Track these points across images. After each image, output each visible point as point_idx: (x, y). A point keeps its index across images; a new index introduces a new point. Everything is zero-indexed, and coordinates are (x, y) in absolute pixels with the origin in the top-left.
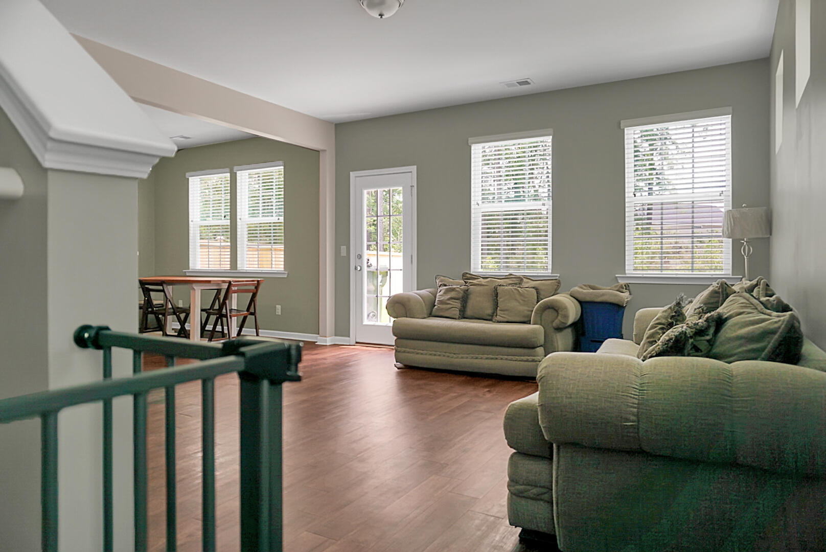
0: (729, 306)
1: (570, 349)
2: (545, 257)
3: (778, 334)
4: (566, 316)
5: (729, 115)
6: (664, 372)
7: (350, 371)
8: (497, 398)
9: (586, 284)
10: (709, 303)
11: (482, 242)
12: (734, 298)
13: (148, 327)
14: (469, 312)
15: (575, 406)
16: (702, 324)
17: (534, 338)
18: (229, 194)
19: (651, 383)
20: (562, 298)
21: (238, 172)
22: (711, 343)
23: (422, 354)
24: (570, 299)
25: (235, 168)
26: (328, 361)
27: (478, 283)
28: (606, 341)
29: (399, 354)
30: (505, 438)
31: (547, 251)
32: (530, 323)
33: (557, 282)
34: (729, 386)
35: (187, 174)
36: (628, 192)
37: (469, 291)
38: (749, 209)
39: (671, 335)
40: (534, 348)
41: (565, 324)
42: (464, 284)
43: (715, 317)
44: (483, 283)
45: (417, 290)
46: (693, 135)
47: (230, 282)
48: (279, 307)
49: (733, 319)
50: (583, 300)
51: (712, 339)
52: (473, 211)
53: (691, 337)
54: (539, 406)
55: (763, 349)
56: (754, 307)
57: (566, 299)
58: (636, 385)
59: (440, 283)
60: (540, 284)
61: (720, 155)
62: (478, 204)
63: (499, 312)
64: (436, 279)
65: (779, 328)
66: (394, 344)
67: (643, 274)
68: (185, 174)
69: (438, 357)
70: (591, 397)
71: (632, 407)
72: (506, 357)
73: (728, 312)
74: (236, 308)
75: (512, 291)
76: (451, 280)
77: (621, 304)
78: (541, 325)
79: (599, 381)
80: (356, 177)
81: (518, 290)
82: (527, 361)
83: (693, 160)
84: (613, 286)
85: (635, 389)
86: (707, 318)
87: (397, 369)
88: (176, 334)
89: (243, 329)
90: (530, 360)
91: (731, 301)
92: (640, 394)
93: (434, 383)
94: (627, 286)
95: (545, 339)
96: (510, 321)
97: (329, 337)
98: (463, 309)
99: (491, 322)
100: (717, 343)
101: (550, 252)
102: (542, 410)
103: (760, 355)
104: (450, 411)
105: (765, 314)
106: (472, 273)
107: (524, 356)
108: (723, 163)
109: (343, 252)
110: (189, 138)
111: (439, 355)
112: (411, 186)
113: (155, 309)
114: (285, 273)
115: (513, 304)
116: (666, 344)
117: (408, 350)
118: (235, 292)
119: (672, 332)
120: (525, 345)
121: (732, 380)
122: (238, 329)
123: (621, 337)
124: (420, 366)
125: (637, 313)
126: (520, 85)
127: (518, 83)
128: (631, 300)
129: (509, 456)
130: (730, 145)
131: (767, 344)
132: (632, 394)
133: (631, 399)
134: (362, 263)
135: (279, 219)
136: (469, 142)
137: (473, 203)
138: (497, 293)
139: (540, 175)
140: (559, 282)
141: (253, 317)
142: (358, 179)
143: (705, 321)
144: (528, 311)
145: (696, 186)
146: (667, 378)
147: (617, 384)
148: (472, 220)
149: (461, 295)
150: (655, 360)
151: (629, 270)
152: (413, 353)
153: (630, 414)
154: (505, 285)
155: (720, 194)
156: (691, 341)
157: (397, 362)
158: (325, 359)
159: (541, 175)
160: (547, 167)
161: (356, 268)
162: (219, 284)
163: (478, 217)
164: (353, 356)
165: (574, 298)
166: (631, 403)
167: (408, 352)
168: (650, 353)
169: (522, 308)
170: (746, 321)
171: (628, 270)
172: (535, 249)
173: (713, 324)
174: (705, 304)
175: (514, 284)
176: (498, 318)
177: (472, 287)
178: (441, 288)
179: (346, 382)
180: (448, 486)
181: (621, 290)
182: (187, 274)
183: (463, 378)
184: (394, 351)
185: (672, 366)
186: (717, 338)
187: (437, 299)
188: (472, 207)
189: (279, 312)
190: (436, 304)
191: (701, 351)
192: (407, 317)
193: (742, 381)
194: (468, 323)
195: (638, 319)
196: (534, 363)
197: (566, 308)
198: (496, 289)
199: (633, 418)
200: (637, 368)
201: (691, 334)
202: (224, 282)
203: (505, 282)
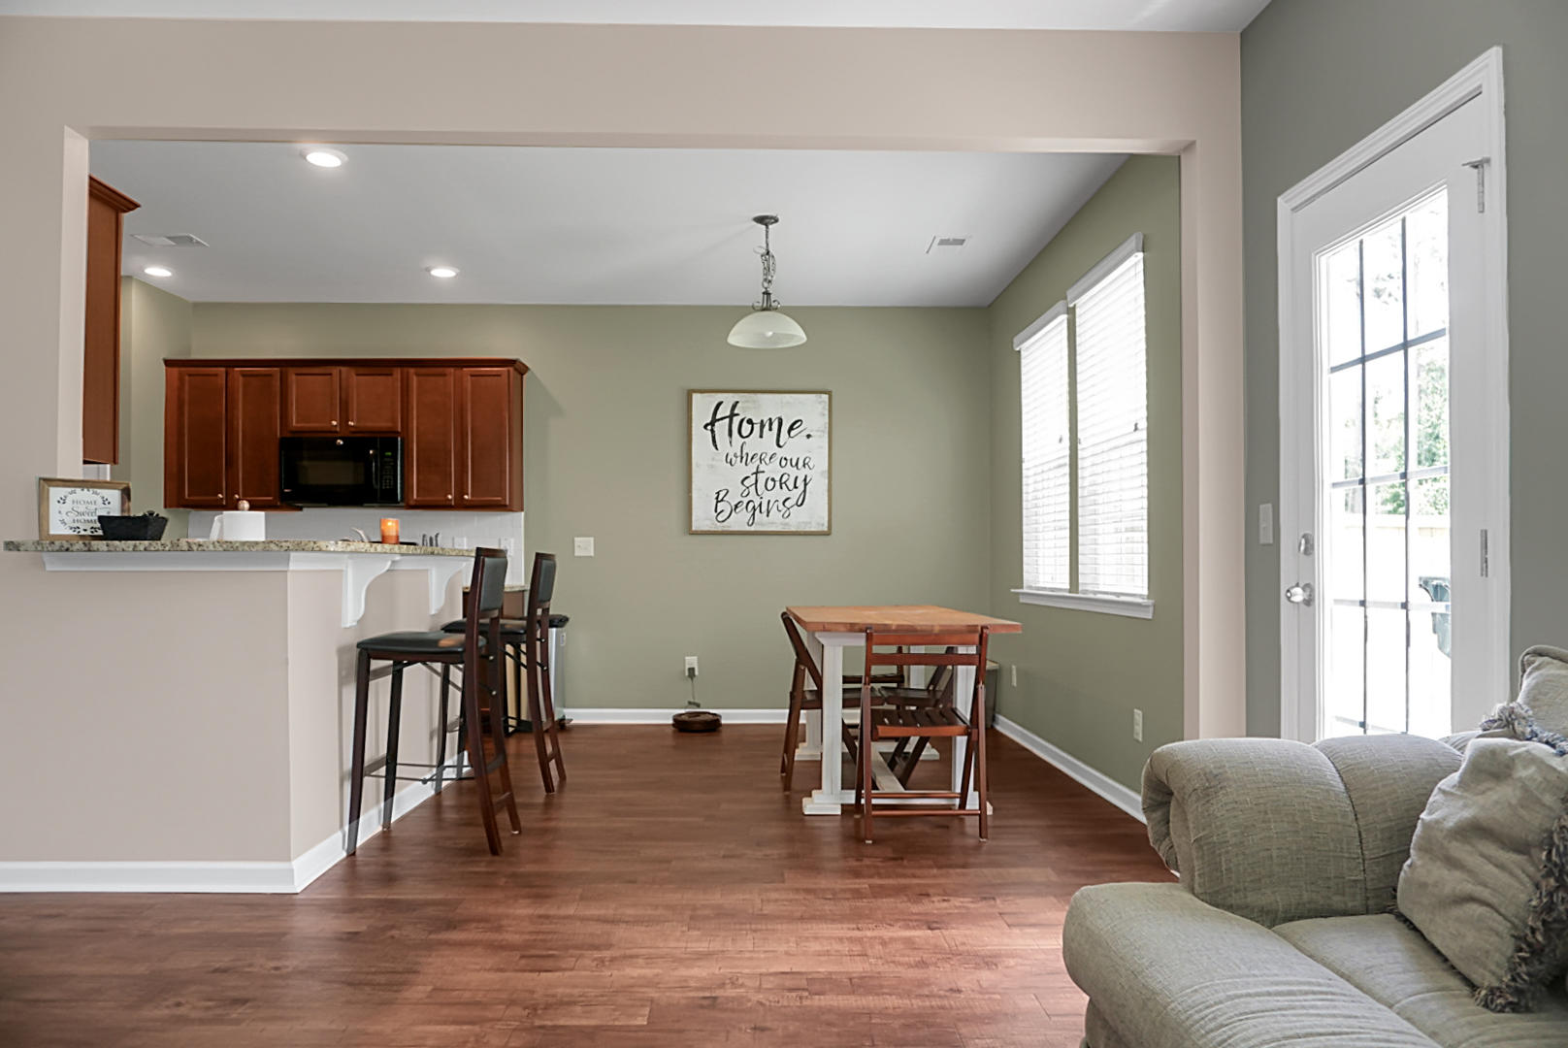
21: (1077, 305)
25: (1070, 294)
35: (1015, 341)
48: (1138, 716)
68: (1013, 344)
80: (1295, 210)
109: (1266, 529)
112: (1480, 165)
114: (1149, 606)
134: (1313, 572)
161: (1290, 596)
189: (1138, 731)
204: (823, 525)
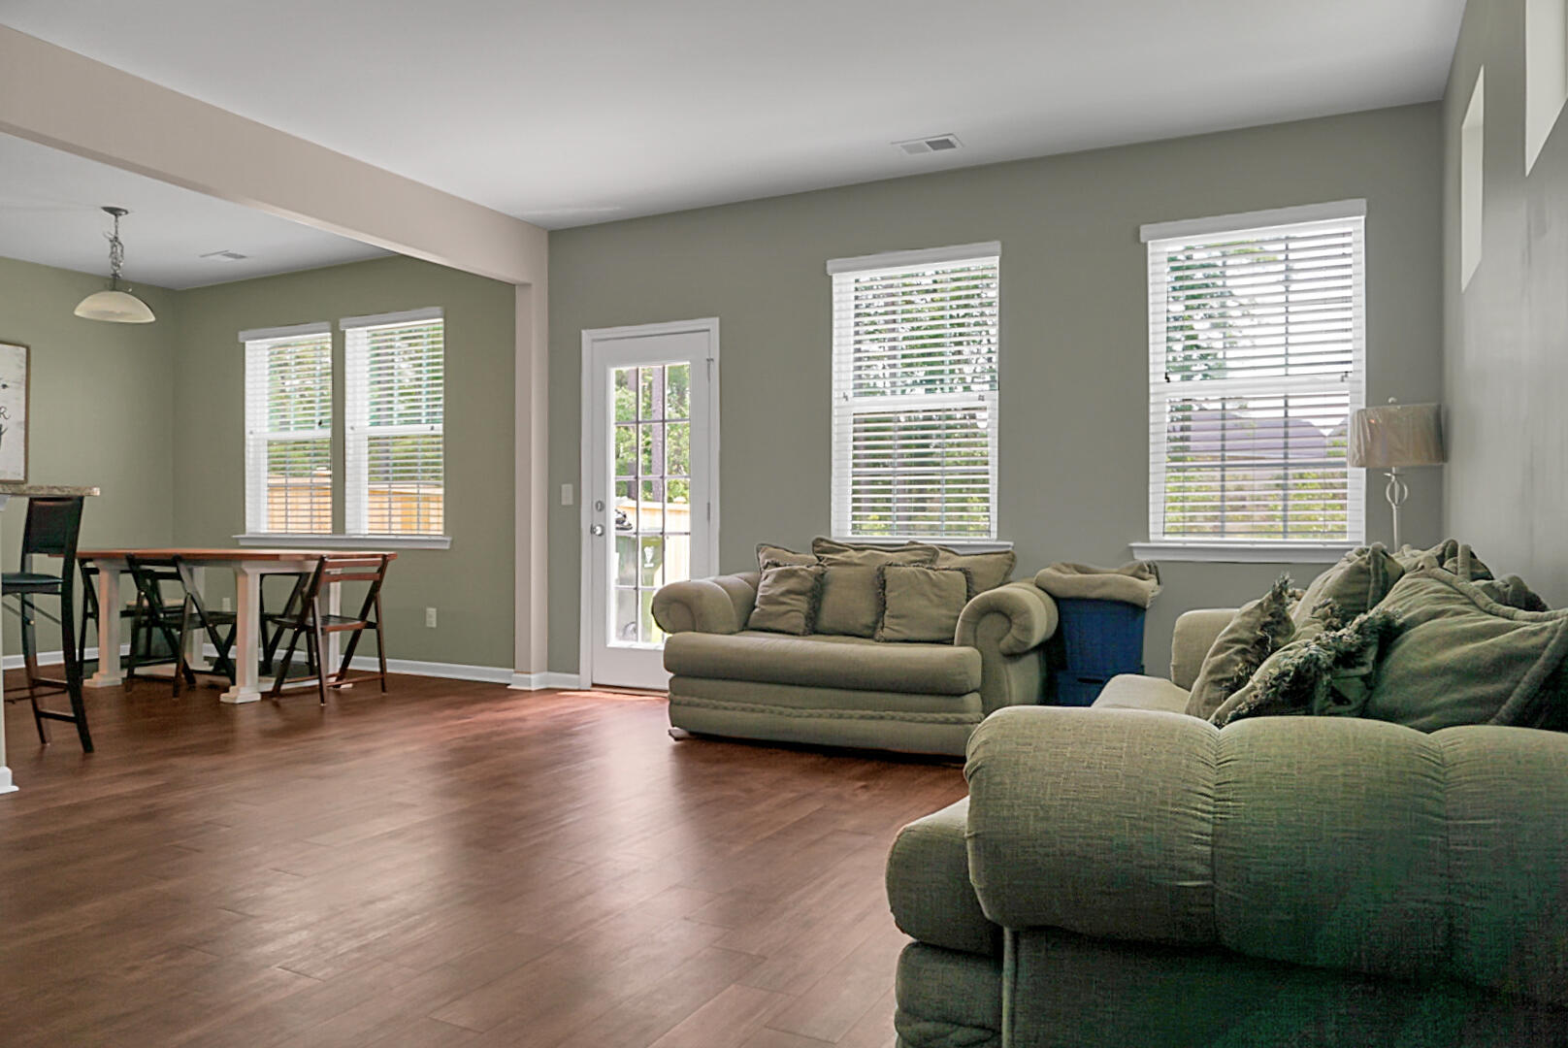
0: (1402, 599)
1: (1035, 698)
2: (984, 516)
3: (1541, 661)
4: (1027, 629)
5: (1360, 215)
6: (1275, 756)
7: (570, 745)
8: (881, 802)
9: (1067, 562)
10: (1346, 596)
11: (853, 476)
12: (1414, 580)
13: (153, 653)
14: (826, 620)
15: (1058, 838)
16: (1349, 640)
17: (960, 674)
18: (329, 377)
19: (1243, 782)
20: (1020, 591)
21: (348, 330)
22: (1370, 683)
23: (726, 708)
24: (1035, 593)
25: (343, 322)
26: (529, 724)
27: (844, 559)
28: (1113, 679)
29: (679, 708)
30: (889, 908)
31: (987, 505)
32: (952, 644)
33: (1009, 559)
34: (1437, 789)
35: (241, 335)
36: (1155, 373)
37: (826, 576)
38: (1402, 408)
39: (1286, 665)
40: (961, 695)
41: (1026, 644)
42: (817, 562)
43: (1378, 622)
44: (856, 561)
45: (721, 574)
46: (1287, 256)
47: (322, 559)
48: (432, 611)
49: (1421, 626)
50: (1063, 595)
51: (1371, 673)
52: (835, 412)
53: (1329, 669)
54: (970, 837)
55: (1501, 699)
56: (1466, 601)
57: (1028, 592)
58: (1208, 787)
59: (766, 561)
60: (971, 562)
61: (1342, 298)
62: (846, 397)
63: (887, 621)
64: (758, 552)
65: (1545, 646)
66: (667, 687)
67: (1185, 542)
68: (237, 335)
69: (760, 715)
70: (1096, 819)
71: (1198, 842)
72: (901, 714)
73: (1405, 612)
74: (338, 614)
75: (916, 576)
76: (790, 554)
77: (1139, 602)
78: (976, 647)
79: (1117, 777)
80: (594, 340)
81: (927, 574)
82: (946, 722)
83: (1287, 308)
84: (1125, 565)
85: (1204, 798)
86: (1361, 626)
87: (673, 740)
88: (211, 668)
89: (354, 657)
90: (953, 720)
91: (1407, 588)
92: (1218, 809)
93: (748, 770)
94: (1153, 569)
95: (983, 676)
96: (910, 638)
97: (535, 673)
98: (813, 615)
99: (871, 641)
100: (1385, 683)
101: (994, 505)
102: (976, 848)
103: (1497, 712)
104: (779, 833)
105: (1497, 615)
106: (833, 539)
107: (939, 712)
108: (1348, 314)
109: (567, 499)
110: (242, 257)
111: (763, 711)
112: (708, 360)
113: (162, 615)
114: (446, 541)
115: (918, 604)
116: (1272, 686)
117: (696, 700)
118: (336, 578)
119: (1285, 657)
120: (941, 688)
121: (1445, 774)
122: (343, 656)
123: (1139, 670)
124: (724, 733)
125: (1180, 618)
126: (935, 149)
127: (928, 143)
128: (1161, 594)
129: (900, 952)
130: (1363, 277)
131: (1512, 685)
132: (1196, 809)
133: (1196, 821)
134: (605, 519)
135: (432, 429)
136: (829, 267)
137: (835, 394)
138: (885, 581)
139: (975, 357)
140: (1013, 559)
141: (374, 631)
142: (596, 344)
143: (1357, 632)
144: (950, 617)
145: (1291, 360)
146: (1285, 770)
147: (1161, 784)
148: (835, 429)
149: (809, 584)
150: (1250, 724)
151: (1157, 535)
152: (706, 706)
153: (1193, 859)
154: (901, 563)
155: (1343, 377)
156: (1327, 678)
157: (673, 726)
158: (522, 719)
159: (978, 356)
160: (989, 340)
161: (593, 530)
162: (299, 561)
163: (846, 424)
164: (584, 712)
165: (1043, 589)
166: (1196, 833)
167: (698, 705)
168: (1234, 709)
169: (934, 612)
170: (1455, 633)
171: (1154, 533)
172: (964, 500)
173: (1374, 639)
174: (1336, 597)
175: (919, 561)
176: (887, 633)
177: (832, 567)
178: (767, 571)
179: (561, 769)
180: (763, 1011)
181: (1141, 573)
182: (242, 543)
183: (811, 760)
184: (668, 703)
185: (1293, 741)
186: (1383, 672)
187: (759, 594)
188: (835, 403)
189: (432, 621)
190: (757, 603)
191: (1349, 702)
192: (695, 631)
193: (1469, 778)
194: (822, 643)
195: (1180, 634)
196: (959, 727)
197: (1026, 612)
198: (881, 572)
199: (1201, 869)
200: (1208, 745)
201: (1329, 662)
202: (309, 557)
203: (902, 558)
204: (19, 475)
